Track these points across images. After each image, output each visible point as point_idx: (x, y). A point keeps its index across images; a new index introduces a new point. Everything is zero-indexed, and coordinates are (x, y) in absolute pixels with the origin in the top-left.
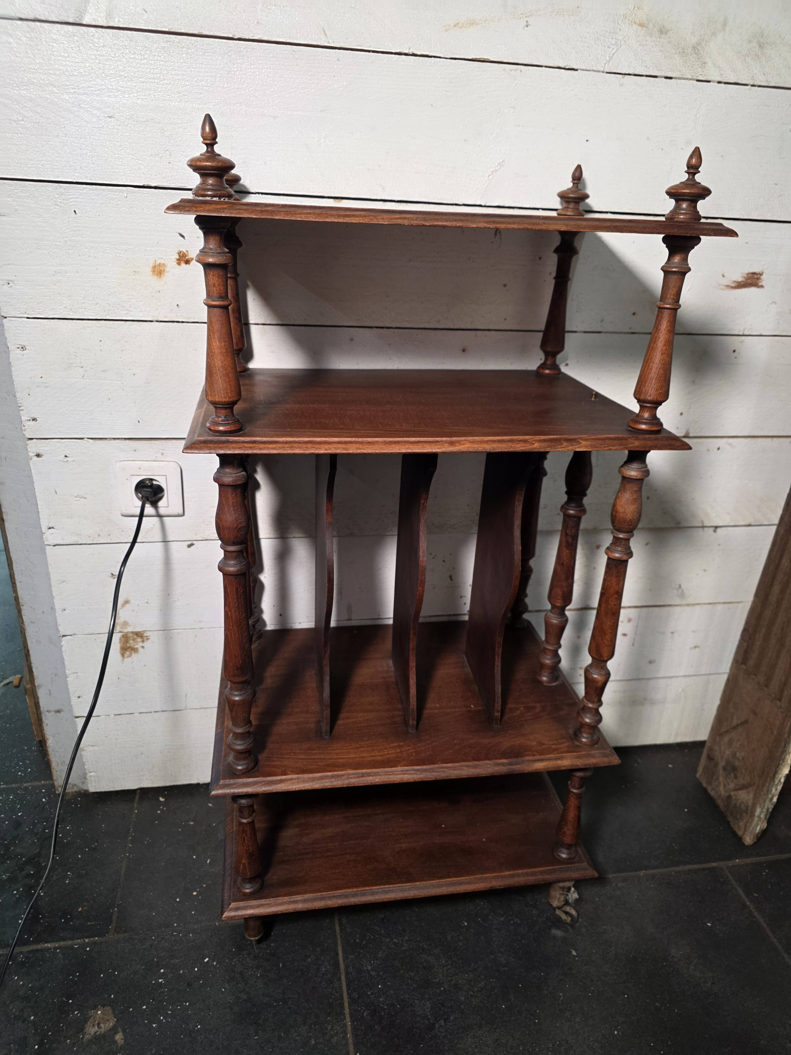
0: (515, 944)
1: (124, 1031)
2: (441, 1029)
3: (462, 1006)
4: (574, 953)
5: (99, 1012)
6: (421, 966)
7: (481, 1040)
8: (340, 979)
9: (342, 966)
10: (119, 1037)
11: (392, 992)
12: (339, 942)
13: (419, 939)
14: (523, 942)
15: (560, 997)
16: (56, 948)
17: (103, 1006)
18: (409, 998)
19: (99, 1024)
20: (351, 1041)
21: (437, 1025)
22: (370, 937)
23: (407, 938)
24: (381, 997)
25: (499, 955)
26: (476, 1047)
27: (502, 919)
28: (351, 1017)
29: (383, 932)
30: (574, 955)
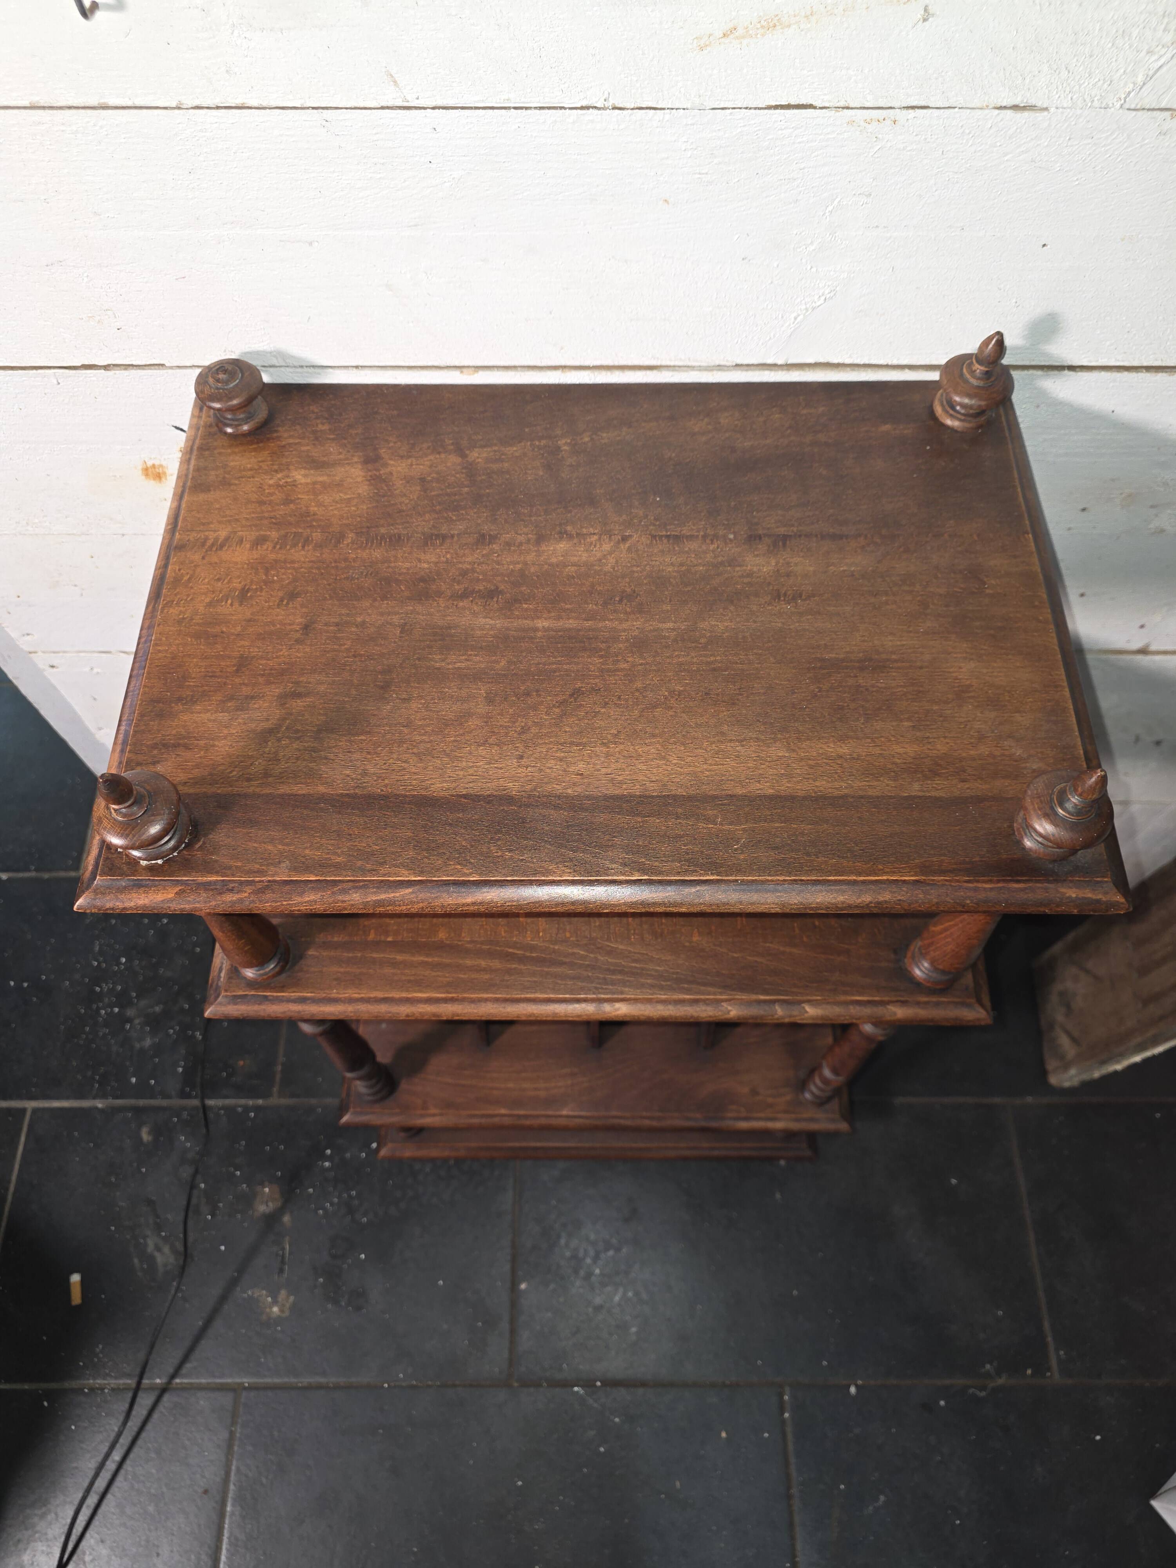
1: (290, 1212)
5: (267, 1190)
10: (286, 1219)
16: (220, 1107)
17: (270, 1183)
19: (267, 1202)
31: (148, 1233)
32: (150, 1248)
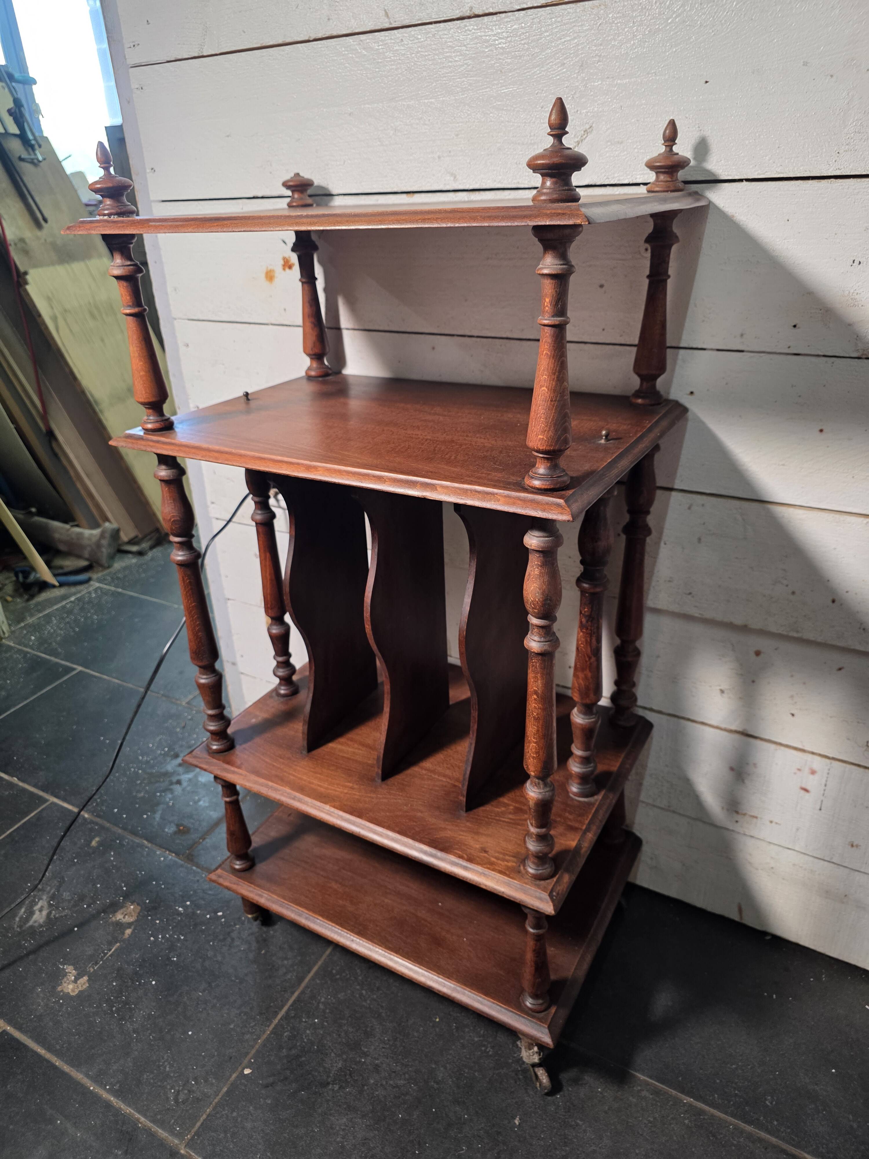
0: (467, 1071)
1: (134, 930)
2: (330, 1093)
3: (366, 1088)
4: (517, 1122)
5: (132, 907)
6: (364, 1029)
7: (354, 1127)
8: (293, 993)
9: (303, 985)
10: (128, 932)
11: (321, 1032)
12: (320, 963)
13: (384, 1005)
14: (476, 1074)
15: (463, 1150)
16: (147, 847)
17: (138, 904)
18: (330, 1047)
19: (126, 915)
20: (257, 1046)
21: (330, 1087)
22: (347, 975)
23: (375, 996)
24: (309, 1030)
25: (442, 1069)
26: (344, 1130)
27: (476, 1039)
28: (274, 1029)
29: (360, 978)
30: (515, 1123)
31: (45, 897)
32: (36, 908)
